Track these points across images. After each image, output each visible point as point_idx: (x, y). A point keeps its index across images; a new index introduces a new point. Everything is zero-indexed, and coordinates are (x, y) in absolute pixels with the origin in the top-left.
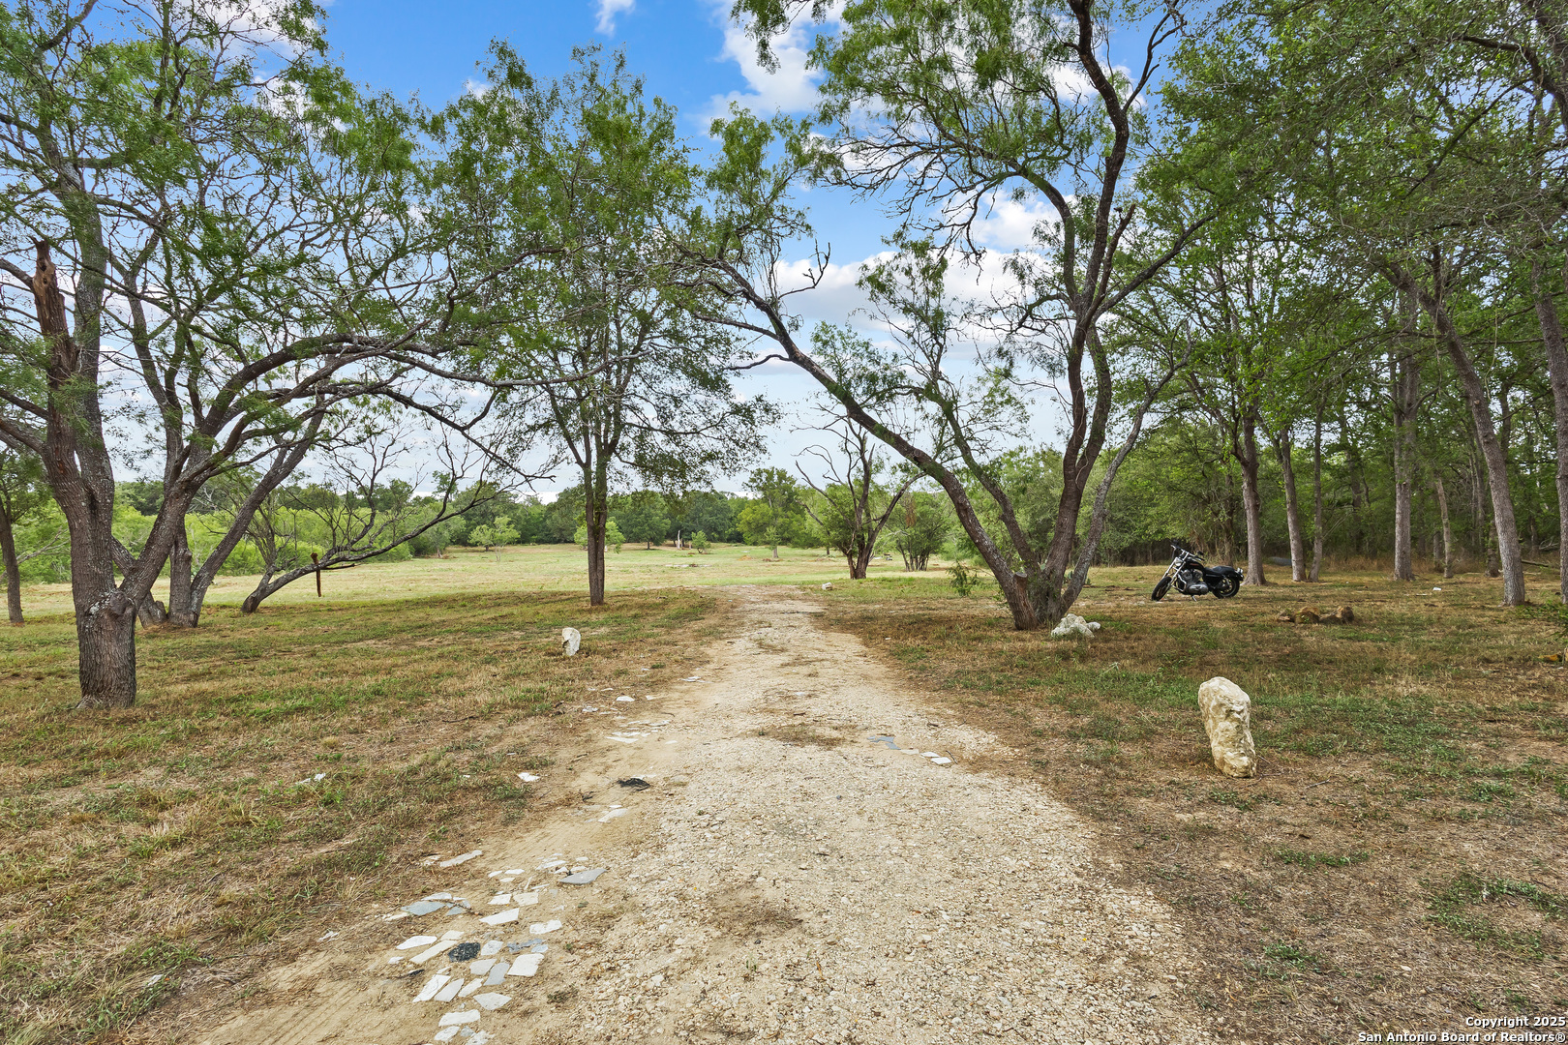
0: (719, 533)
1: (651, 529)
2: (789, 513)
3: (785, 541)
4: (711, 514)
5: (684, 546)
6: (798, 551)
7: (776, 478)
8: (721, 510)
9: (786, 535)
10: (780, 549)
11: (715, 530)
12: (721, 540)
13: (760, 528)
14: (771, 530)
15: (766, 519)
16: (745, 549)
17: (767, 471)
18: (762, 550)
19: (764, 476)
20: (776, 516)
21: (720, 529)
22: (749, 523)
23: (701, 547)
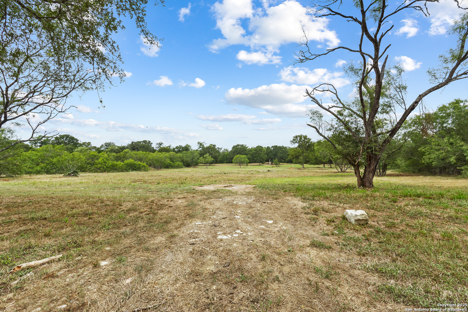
0: (284, 160)
1: (260, 158)
2: (308, 152)
3: (307, 162)
4: (281, 153)
5: (272, 164)
6: (313, 166)
7: (303, 139)
8: (284, 152)
9: (307, 160)
10: (305, 165)
11: (283, 159)
12: (284, 162)
13: (297, 157)
14: (301, 158)
15: (299, 154)
16: (293, 165)
17: (299, 136)
18: (298, 166)
19: (299, 138)
20: (303, 152)
21: (284, 158)
22: (293, 155)
23: (276, 164)
